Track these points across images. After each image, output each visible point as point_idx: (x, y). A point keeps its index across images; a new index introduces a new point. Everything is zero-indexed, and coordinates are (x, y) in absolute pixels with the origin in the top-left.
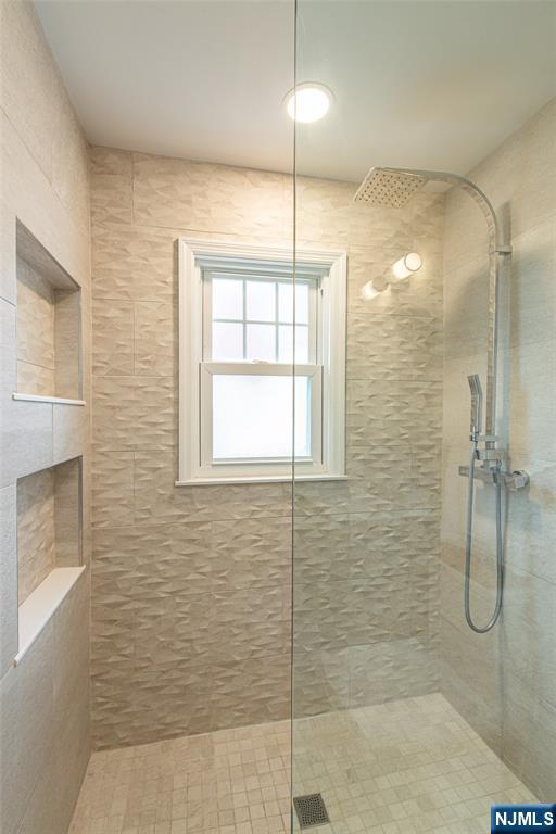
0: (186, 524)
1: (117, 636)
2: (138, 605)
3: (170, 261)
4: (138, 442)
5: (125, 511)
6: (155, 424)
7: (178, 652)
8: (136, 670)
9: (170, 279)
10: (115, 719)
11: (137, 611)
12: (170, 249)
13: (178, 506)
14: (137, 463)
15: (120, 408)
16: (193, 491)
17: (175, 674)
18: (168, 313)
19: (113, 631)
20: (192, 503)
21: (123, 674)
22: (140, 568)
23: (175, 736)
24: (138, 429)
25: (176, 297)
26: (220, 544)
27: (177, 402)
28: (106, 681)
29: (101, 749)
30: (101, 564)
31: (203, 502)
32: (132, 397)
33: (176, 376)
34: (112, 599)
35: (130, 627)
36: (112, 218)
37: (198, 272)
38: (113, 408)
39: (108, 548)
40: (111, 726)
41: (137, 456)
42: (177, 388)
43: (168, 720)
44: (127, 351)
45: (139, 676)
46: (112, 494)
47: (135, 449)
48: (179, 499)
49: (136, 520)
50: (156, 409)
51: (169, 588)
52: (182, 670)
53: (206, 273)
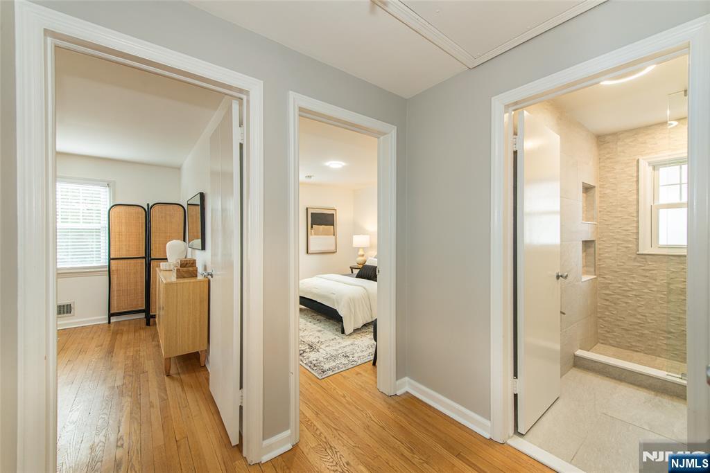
0: (643, 270)
1: (610, 306)
2: (618, 297)
3: (635, 168)
4: (618, 237)
5: (613, 261)
6: (627, 230)
7: (639, 319)
8: (618, 320)
9: (635, 175)
10: (608, 335)
11: (618, 299)
12: (635, 163)
13: (638, 262)
14: (618, 244)
15: (611, 225)
16: (647, 257)
17: (636, 327)
18: (635, 187)
19: (607, 303)
20: (646, 261)
21: (612, 320)
22: (619, 283)
23: (637, 351)
24: (618, 232)
25: (638, 181)
26: (662, 280)
27: (638, 222)
28: (603, 320)
29: (602, 343)
30: (602, 279)
31: (651, 261)
32: (616, 220)
33: (638, 212)
34: (608, 292)
35: (615, 304)
36: (608, 158)
37: (651, 168)
38: (608, 225)
39: (606, 274)
40: (607, 337)
41: (619, 242)
42: (638, 216)
43: (634, 344)
44: (614, 204)
45: (619, 323)
46: (607, 255)
47: (618, 239)
48: (639, 259)
49: (618, 265)
50: (627, 224)
51: (634, 293)
52: (641, 327)
53: (655, 167)
